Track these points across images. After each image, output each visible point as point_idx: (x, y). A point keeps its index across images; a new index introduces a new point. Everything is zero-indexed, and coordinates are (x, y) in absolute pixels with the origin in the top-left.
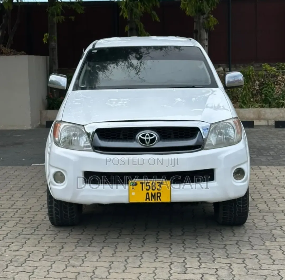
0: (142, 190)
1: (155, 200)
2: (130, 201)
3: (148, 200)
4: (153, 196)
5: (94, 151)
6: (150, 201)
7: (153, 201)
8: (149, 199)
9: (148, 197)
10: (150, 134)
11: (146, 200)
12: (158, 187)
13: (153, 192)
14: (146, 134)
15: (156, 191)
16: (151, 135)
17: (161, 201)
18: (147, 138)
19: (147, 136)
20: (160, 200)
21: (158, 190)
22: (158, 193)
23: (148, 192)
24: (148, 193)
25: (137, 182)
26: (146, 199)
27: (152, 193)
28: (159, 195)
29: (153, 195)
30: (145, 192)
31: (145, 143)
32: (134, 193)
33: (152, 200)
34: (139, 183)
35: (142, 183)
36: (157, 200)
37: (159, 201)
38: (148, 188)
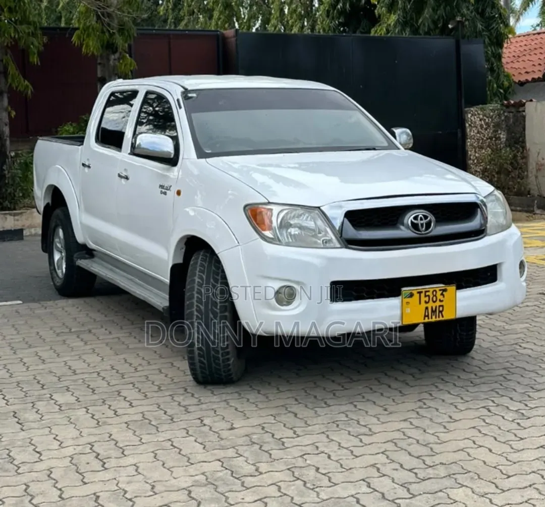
0: (420, 303)
1: (436, 318)
2: (404, 323)
3: (426, 318)
4: (433, 312)
5: (347, 248)
6: (430, 320)
7: (434, 319)
8: (428, 316)
9: (427, 314)
10: (424, 215)
11: (424, 319)
12: (439, 297)
13: (434, 305)
14: (418, 216)
15: (438, 303)
16: (426, 217)
17: (443, 319)
18: (422, 222)
19: (421, 219)
20: (443, 316)
21: (441, 301)
22: (440, 306)
23: (427, 305)
24: (427, 308)
25: (414, 292)
26: (425, 316)
27: (432, 308)
28: (441, 309)
29: (434, 309)
30: (424, 305)
31: (418, 230)
32: (409, 309)
33: (432, 318)
34: (415, 292)
35: (420, 293)
36: (439, 317)
37: (441, 318)
38: (427, 299)
